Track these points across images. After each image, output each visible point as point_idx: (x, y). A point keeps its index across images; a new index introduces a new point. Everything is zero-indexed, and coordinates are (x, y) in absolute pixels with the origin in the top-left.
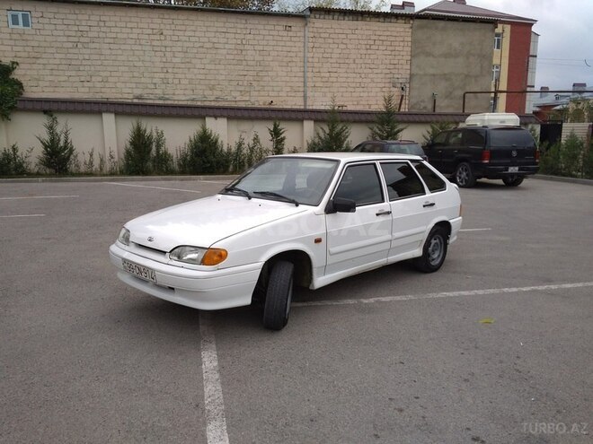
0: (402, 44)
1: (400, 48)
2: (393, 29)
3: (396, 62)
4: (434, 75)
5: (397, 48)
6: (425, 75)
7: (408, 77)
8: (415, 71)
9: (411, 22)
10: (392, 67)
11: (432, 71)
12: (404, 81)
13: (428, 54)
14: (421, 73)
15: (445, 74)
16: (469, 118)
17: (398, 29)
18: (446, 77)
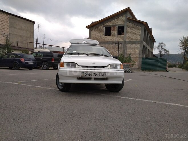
0: (6, 22)
1: (5, 23)
2: (2, 16)
3: (4, 28)
4: (17, 35)
5: (4, 23)
6: (14, 34)
7: (8, 34)
8: (11, 32)
9: (9, 15)
10: (2, 29)
11: (16, 33)
12: (7, 35)
13: (15, 28)
14: (13, 33)
15: (20, 35)
16: (35, 50)
17: (4, 17)
18: (21, 36)
